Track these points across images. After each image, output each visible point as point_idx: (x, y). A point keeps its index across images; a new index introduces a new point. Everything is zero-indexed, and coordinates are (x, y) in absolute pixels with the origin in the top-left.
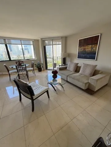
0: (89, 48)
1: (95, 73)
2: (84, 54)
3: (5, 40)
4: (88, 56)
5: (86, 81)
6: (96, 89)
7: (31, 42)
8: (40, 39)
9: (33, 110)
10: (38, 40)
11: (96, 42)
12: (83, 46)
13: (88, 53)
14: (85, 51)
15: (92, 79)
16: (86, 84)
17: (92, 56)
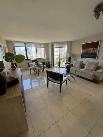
0: (91, 50)
1: (98, 68)
2: (86, 54)
3: (25, 44)
4: (90, 56)
5: (92, 74)
6: (101, 79)
7: (42, 46)
8: (50, 43)
9: (60, 92)
10: (48, 44)
11: (96, 46)
12: (86, 48)
13: (90, 54)
14: (88, 53)
15: (97, 72)
16: (92, 75)
17: (94, 56)
